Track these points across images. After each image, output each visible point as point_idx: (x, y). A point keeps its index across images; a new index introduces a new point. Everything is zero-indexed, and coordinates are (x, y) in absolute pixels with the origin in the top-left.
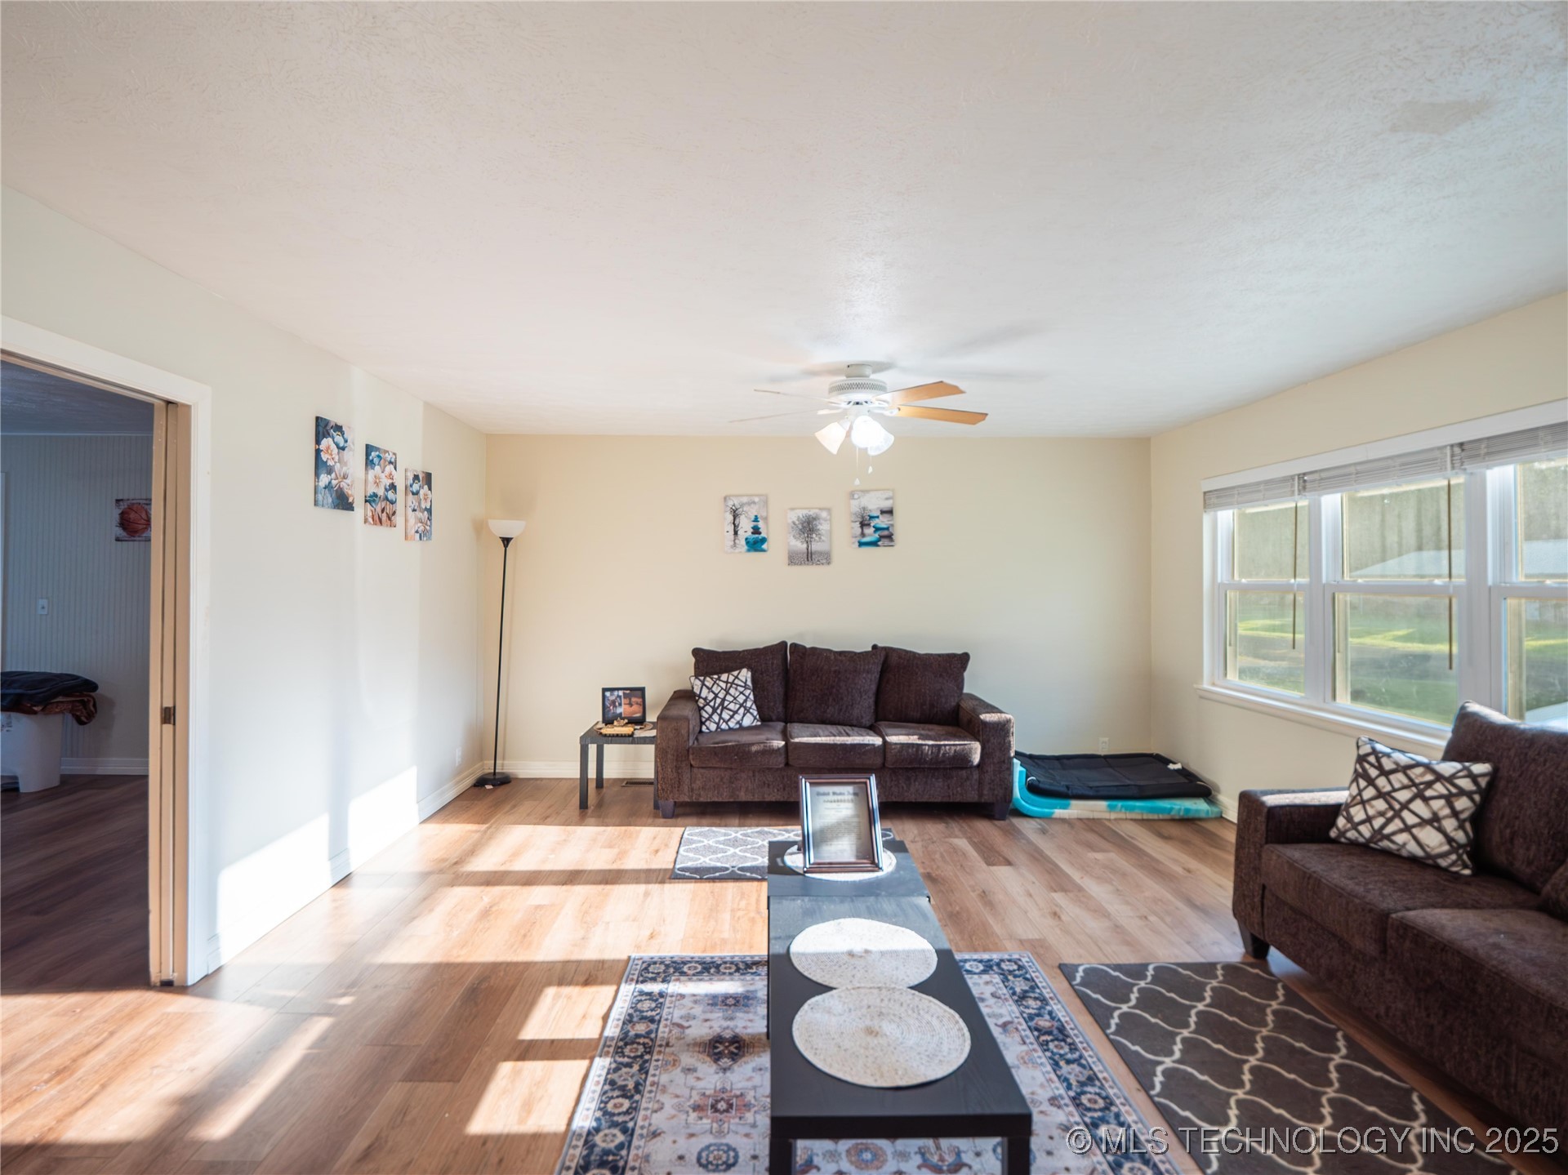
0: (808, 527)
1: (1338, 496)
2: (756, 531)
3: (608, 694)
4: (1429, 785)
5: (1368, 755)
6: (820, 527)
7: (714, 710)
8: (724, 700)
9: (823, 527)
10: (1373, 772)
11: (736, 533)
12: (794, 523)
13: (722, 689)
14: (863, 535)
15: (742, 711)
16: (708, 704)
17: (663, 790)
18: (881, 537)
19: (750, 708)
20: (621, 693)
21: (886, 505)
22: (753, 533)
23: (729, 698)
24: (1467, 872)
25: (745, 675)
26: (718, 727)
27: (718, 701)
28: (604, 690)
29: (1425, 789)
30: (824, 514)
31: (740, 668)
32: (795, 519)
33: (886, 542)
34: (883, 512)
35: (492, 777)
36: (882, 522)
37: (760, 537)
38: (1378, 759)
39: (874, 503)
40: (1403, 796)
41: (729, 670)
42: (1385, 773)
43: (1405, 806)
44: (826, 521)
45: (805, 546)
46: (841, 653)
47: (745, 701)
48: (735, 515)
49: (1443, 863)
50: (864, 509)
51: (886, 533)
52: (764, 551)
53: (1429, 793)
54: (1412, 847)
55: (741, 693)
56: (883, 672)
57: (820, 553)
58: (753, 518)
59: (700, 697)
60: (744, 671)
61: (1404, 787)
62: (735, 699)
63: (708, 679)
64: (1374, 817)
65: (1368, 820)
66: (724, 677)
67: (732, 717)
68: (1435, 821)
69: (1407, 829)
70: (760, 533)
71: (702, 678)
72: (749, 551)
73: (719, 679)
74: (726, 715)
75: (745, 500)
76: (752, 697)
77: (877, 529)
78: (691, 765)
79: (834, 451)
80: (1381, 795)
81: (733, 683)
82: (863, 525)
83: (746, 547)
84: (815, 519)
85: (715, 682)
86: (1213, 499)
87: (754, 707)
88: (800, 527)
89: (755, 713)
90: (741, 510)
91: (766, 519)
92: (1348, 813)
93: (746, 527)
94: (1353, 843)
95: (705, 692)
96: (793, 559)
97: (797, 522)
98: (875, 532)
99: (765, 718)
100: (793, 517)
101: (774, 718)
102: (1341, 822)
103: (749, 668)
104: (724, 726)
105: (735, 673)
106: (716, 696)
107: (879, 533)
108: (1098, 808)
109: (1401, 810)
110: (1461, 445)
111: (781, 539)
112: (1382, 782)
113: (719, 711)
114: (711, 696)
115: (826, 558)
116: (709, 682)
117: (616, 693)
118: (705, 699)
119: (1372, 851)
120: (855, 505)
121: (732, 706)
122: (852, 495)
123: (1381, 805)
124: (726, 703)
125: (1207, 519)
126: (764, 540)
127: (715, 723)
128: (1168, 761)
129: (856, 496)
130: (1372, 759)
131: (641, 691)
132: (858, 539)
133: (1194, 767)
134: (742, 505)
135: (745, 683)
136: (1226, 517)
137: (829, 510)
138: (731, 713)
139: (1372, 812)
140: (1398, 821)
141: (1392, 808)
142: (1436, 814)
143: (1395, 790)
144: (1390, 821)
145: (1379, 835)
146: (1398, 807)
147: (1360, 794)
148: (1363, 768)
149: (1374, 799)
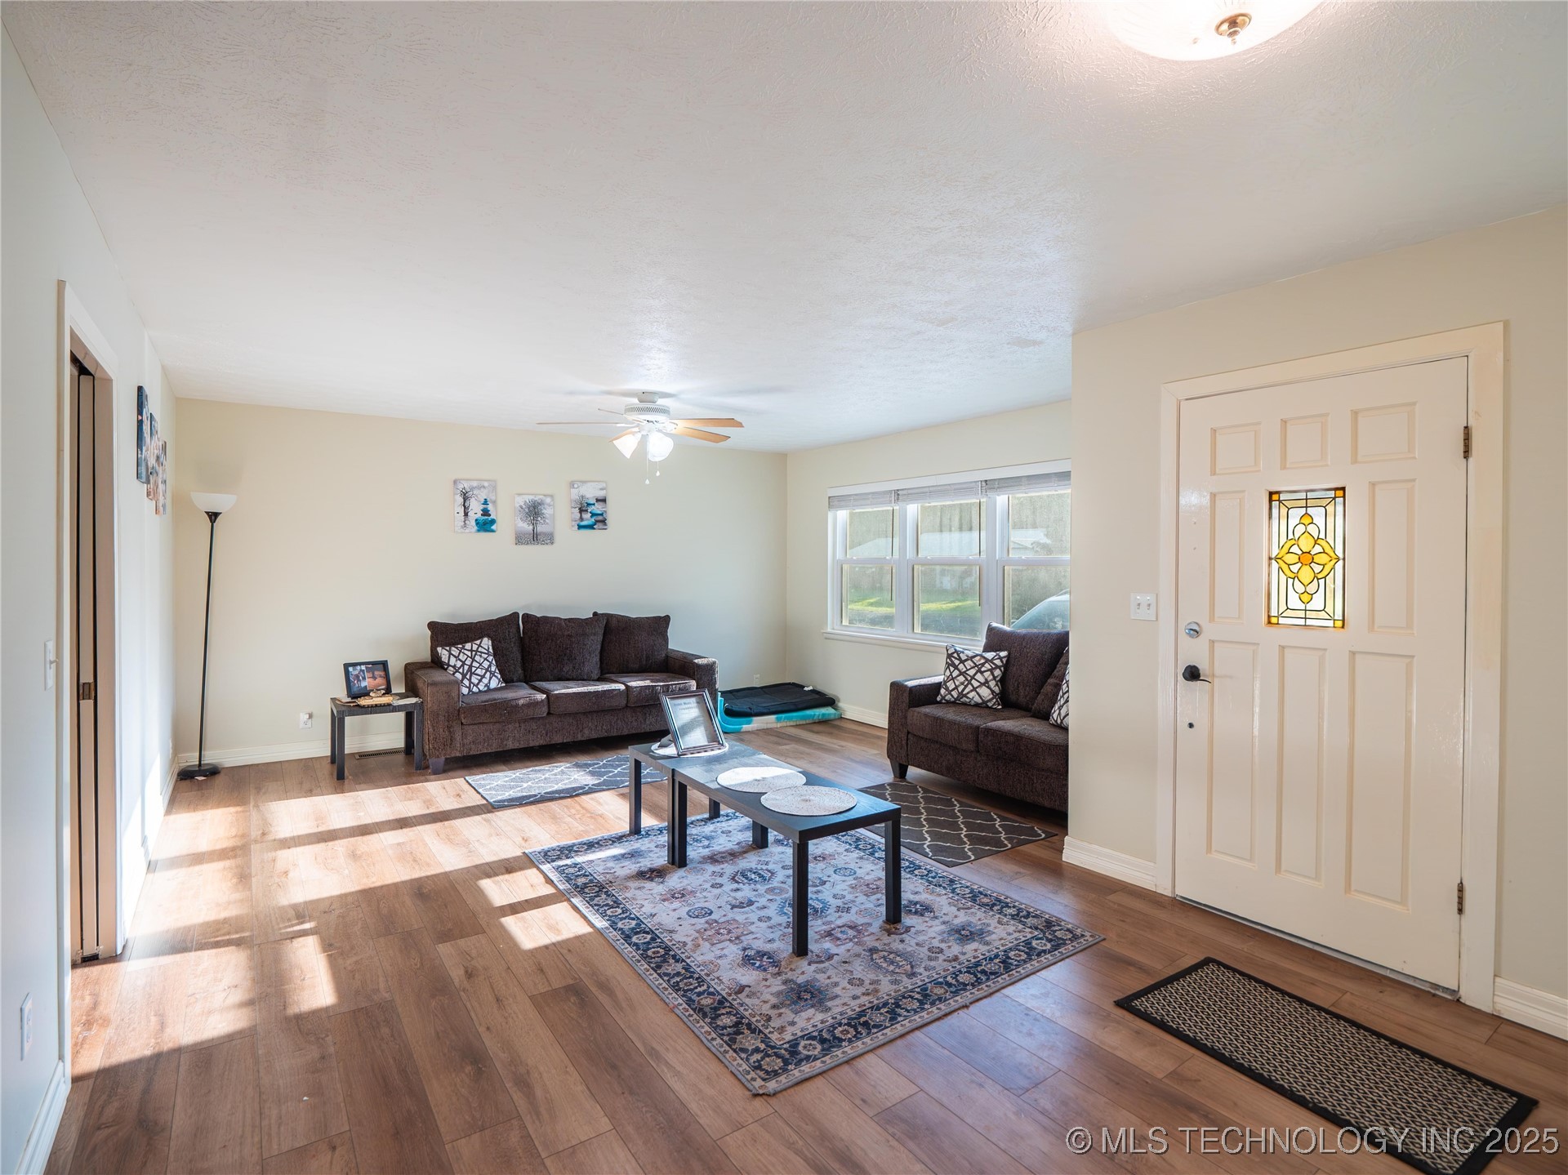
0: (534, 511)
1: (916, 505)
2: (486, 513)
3: (351, 669)
4: (983, 665)
5: (954, 653)
6: (544, 511)
7: (464, 676)
8: (471, 666)
9: (547, 511)
10: (957, 662)
11: (466, 514)
12: (521, 507)
13: (468, 656)
14: (582, 519)
15: (488, 674)
16: (457, 671)
17: (435, 748)
18: (597, 521)
19: (495, 672)
20: (363, 667)
21: (601, 494)
22: (482, 515)
23: (475, 664)
24: (1000, 707)
25: (486, 643)
26: (470, 691)
27: (466, 667)
28: (346, 666)
29: (981, 668)
30: (548, 500)
31: (481, 638)
32: (522, 504)
33: (600, 525)
34: (598, 500)
35: (197, 769)
36: (598, 508)
37: (490, 518)
38: (958, 655)
39: (591, 492)
40: (972, 672)
41: (472, 640)
42: (962, 662)
43: (973, 678)
44: (550, 505)
45: (531, 527)
46: (570, 620)
47: (490, 666)
48: (465, 497)
49: (990, 704)
50: (583, 497)
51: (600, 518)
52: (493, 531)
53: (983, 669)
54: (977, 699)
55: (485, 659)
56: (605, 634)
57: (545, 534)
58: (483, 501)
59: (449, 665)
60: (485, 640)
61: (972, 668)
62: (481, 665)
63: (453, 648)
64: (959, 686)
65: (956, 688)
66: (468, 646)
67: (480, 681)
68: (986, 683)
69: (974, 689)
70: (490, 515)
71: (448, 648)
72: (478, 531)
73: (463, 648)
74: (475, 680)
75: (475, 484)
76: (494, 662)
77: (593, 515)
78: (462, 724)
79: (628, 457)
80: (961, 674)
81: (477, 651)
82: (581, 511)
83: (476, 528)
84: (540, 504)
85: (460, 651)
86: (834, 502)
87: (497, 671)
88: (527, 510)
89: (499, 676)
90: (471, 493)
91: (494, 502)
92: (946, 686)
93: (476, 509)
94: (948, 702)
95: (453, 661)
96: (520, 539)
97: (524, 507)
98: (591, 517)
99: (508, 680)
100: (520, 501)
101: (515, 679)
102: (943, 691)
103: (489, 637)
104: (475, 689)
105: (478, 642)
106: (464, 663)
107: (594, 517)
108: (769, 721)
109: (971, 680)
110: (986, 481)
111: (508, 521)
112: (961, 667)
113: (468, 677)
114: (459, 664)
115: (549, 538)
116: (455, 651)
117: (358, 668)
118: (454, 667)
119: (958, 703)
120: (575, 494)
121: (479, 671)
122: (572, 485)
123: (961, 679)
124: (473, 669)
125: (830, 515)
126: (493, 522)
127: (466, 687)
128: (804, 687)
129: (576, 486)
130: (955, 655)
131: (384, 665)
132: (578, 522)
133: (820, 688)
134: (472, 489)
135: (488, 650)
136: (842, 515)
137: (552, 496)
138: (479, 678)
139: (957, 683)
140: (970, 686)
141: (967, 679)
142: (986, 679)
143: (968, 670)
144: (966, 686)
145: (961, 695)
146: (969, 678)
147: (951, 675)
148: (951, 661)
149: (958, 676)
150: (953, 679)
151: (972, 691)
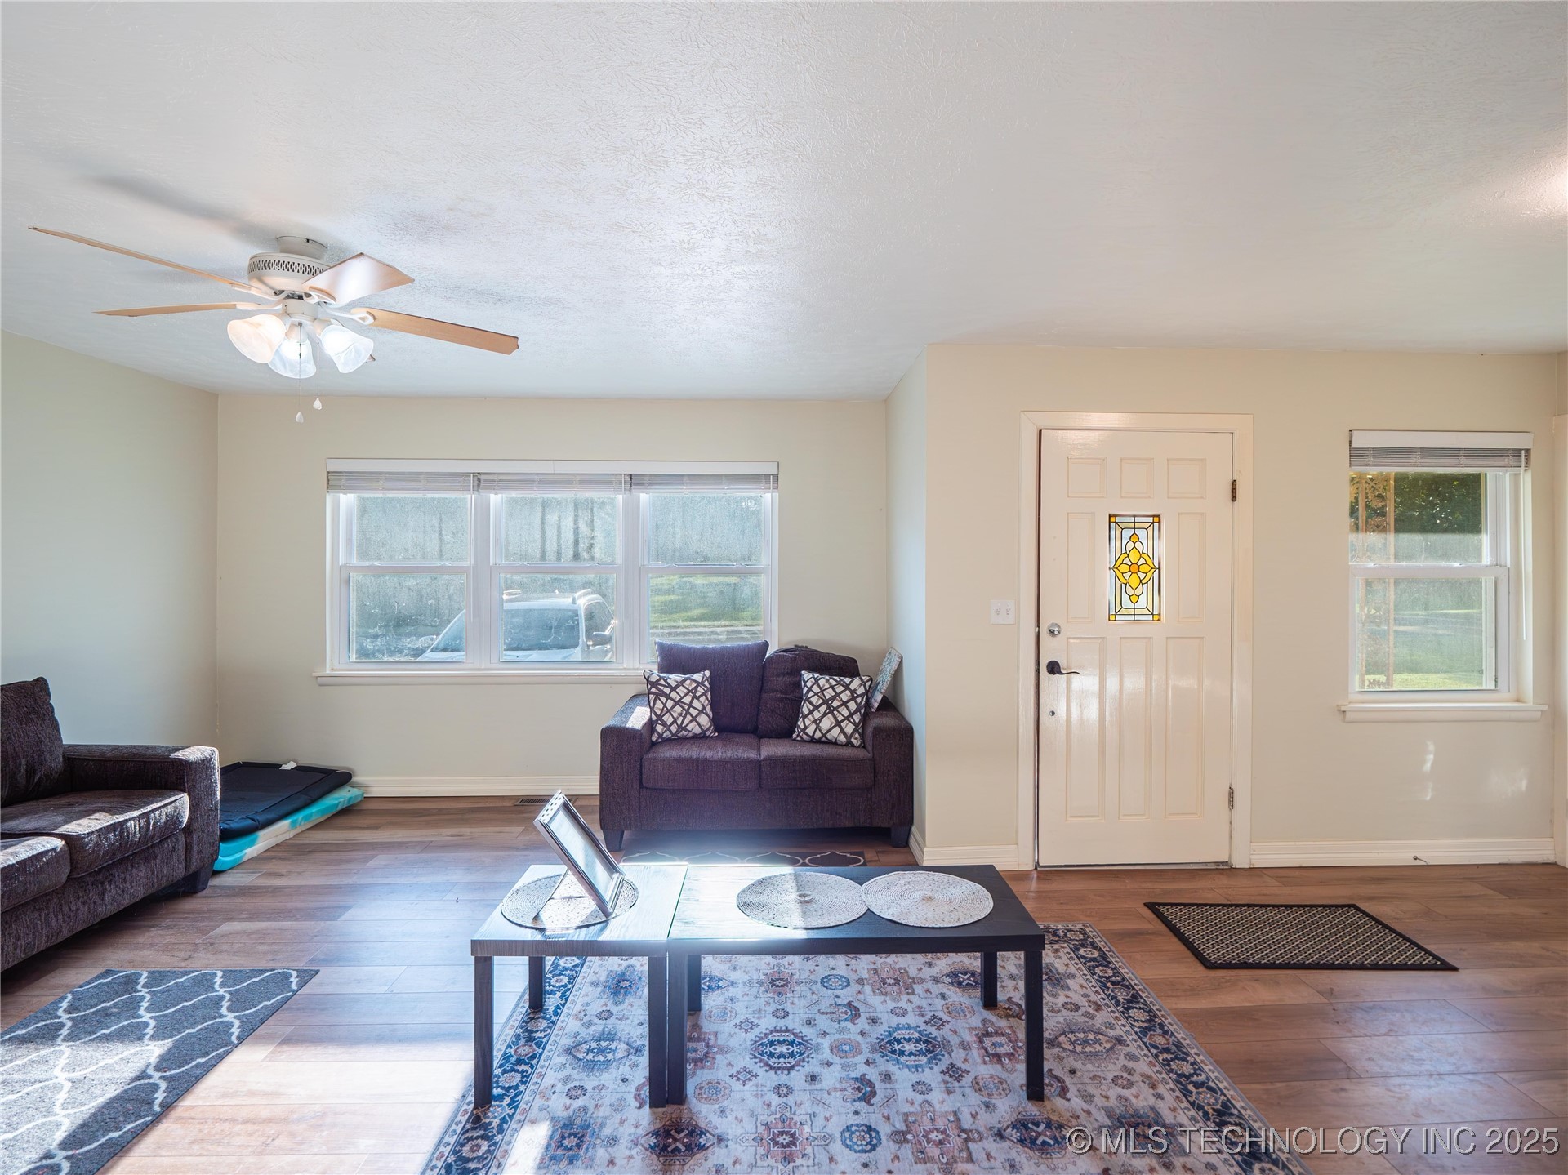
4: (696, 689)
5: (659, 680)
10: (667, 690)
24: (717, 734)
29: (695, 693)
38: (666, 681)
40: (687, 700)
42: (674, 689)
43: (690, 706)
49: (708, 733)
53: (698, 694)
54: (697, 730)
61: (686, 694)
64: (677, 718)
65: (675, 721)
68: (702, 711)
69: (694, 719)
80: (677, 703)
86: (335, 481)
92: (661, 721)
94: (669, 740)
102: (659, 728)
109: (689, 709)
110: (631, 475)
112: (673, 695)
119: (677, 740)
123: (678, 709)
125: (329, 498)
128: (281, 766)
130: (662, 682)
136: (347, 500)
139: (675, 715)
140: (688, 716)
141: (684, 709)
142: (703, 705)
143: (682, 698)
144: (685, 717)
145: (681, 728)
146: (686, 707)
147: (665, 706)
148: (659, 689)
149: (674, 707)
150: (669, 711)
151: (691, 721)
